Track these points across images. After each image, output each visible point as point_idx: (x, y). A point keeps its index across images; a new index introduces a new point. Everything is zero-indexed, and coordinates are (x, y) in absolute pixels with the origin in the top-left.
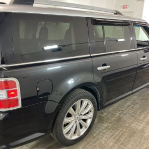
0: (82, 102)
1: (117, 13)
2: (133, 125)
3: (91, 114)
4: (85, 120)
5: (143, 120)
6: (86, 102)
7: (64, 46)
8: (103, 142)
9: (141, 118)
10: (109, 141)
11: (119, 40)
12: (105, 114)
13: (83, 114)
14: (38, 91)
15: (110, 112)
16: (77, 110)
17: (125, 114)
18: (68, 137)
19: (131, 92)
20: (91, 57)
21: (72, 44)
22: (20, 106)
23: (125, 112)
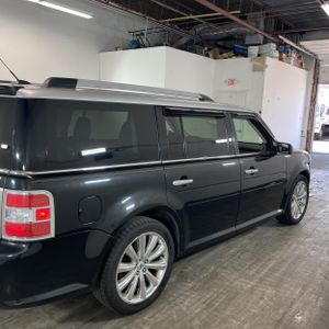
0: (148, 237)
1: (204, 98)
2: (237, 282)
3: (164, 262)
4: (154, 272)
5: (253, 275)
6: (155, 238)
7: (117, 149)
8: (185, 309)
9: (251, 273)
10: (193, 307)
11: (218, 141)
12: (190, 268)
13: (150, 259)
14: (79, 213)
15: (199, 266)
16: (139, 252)
17: (225, 268)
18: (125, 298)
19: (233, 229)
20: (162, 165)
21: (131, 147)
22: (52, 234)
23: (225, 265)
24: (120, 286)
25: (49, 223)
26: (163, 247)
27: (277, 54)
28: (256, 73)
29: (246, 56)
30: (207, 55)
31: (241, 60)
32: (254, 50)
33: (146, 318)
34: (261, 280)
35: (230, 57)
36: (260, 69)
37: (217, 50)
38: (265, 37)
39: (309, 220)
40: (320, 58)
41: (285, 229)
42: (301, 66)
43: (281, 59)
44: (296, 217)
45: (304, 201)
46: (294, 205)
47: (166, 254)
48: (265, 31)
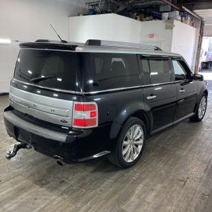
0: (135, 127)
1: (157, 49)
3: (142, 141)
6: (138, 128)
13: (136, 139)
14: (108, 114)
18: (125, 159)
20: (141, 88)
22: (97, 125)
24: (124, 152)
25: (95, 119)
26: (141, 133)
27: (180, 18)
28: (168, 30)
29: (160, 19)
30: (136, 19)
31: (158, 22)
32: (166, 15)
33: (135, 170)
34: (190, 150)
35: (151, 20)
36: (170, 27)
37: (143, 15)
38: (172, 7)
39: (206, 119)
40: (204, 20)
41: (195, 124)
42: (193, 25)
43: (182, 21)
44: (200, 117)
45: (204, 108)
46: (200, 110)
47: (143, 137)
48: (172, 3)
